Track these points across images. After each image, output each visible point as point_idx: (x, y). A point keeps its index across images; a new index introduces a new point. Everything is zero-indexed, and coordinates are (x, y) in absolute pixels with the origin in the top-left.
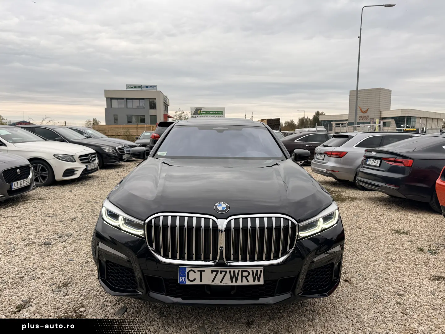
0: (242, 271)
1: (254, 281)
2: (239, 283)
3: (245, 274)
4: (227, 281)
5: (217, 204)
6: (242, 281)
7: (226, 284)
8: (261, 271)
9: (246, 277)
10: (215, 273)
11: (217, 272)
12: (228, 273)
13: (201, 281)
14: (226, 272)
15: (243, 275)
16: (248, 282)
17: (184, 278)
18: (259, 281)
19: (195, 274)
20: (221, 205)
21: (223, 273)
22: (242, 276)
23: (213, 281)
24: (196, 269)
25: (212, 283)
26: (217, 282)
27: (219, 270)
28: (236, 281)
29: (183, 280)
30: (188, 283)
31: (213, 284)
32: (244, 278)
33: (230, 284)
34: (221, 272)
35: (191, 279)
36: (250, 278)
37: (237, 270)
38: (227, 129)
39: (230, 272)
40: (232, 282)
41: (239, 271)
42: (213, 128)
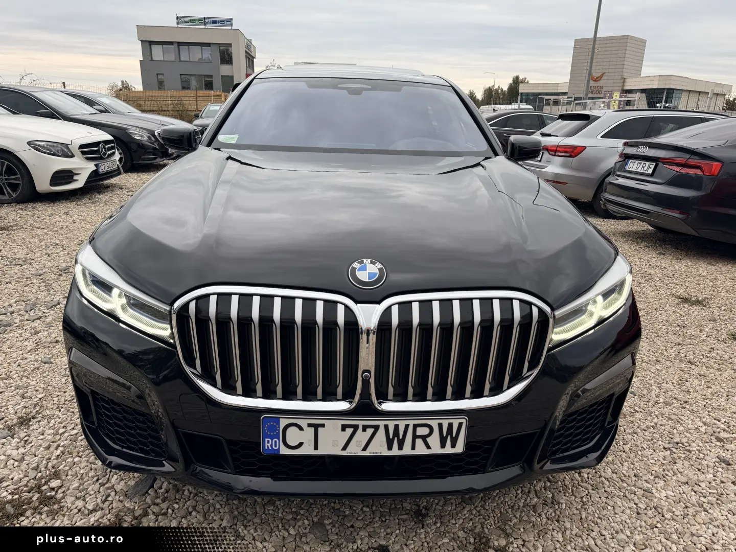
0: (415, 426)
1: (443, 446)
2: (407, 451)
3: (422, 431)
4: (379, 447)
5: (356, 265)
6: (413, 447)
7: (376, 453)
8: (460, 425)
9: (424, 438)
10: (349, 431)
11: (356, 428)
12: (382, 431)
13: (316, 448)
14: (376, 428)
15: (418, 433)
16: (428, 447)
17: (276, 442)
18: (453, 445)
19: (302, 432)
20: (364, 269)
21: (370, 431)
22: (415, 437)
23: (344, 448)
24: (303, 423)
25: (344, 451)
26: (355, 449)
27: (361, 423)
28: (400, 447)
29: (271, 446)
30: (284, 451)
31: (344, 453)
32: (419, 442)
33: (385, 452)
34: (365, 428)
35: (292, 442)
36: (434, 441)
37: (402, 425)
38: (370, 87)
39: (386, 427)
40: (390, 448)
41: (407, 426)
42: (339, 86)
